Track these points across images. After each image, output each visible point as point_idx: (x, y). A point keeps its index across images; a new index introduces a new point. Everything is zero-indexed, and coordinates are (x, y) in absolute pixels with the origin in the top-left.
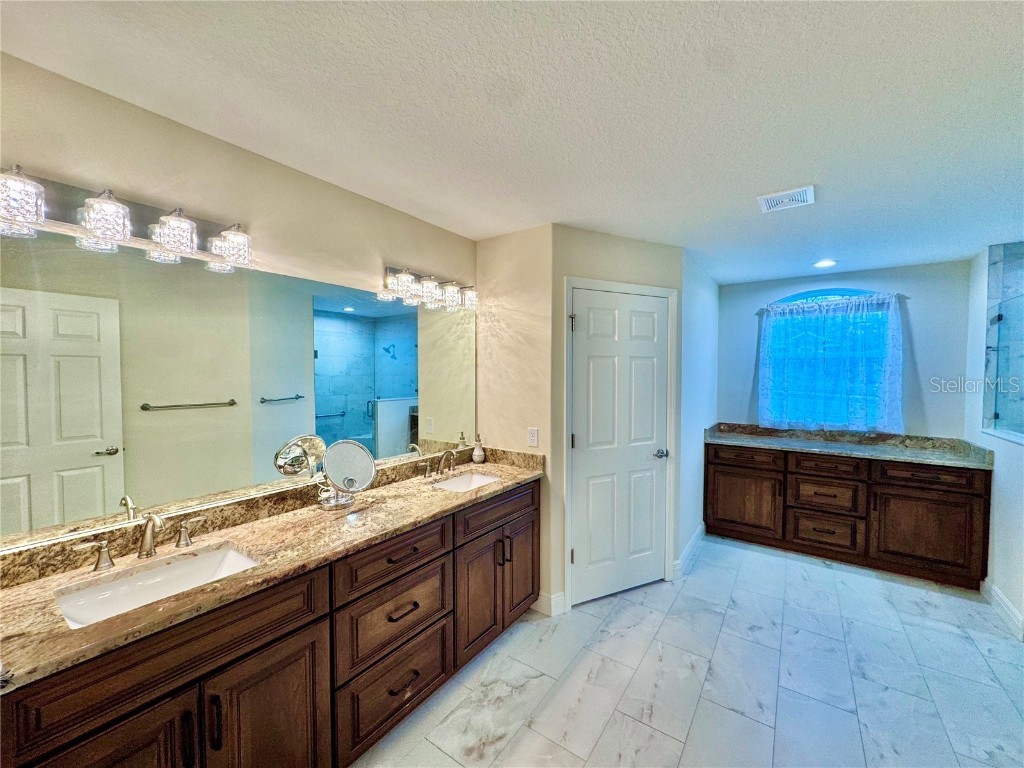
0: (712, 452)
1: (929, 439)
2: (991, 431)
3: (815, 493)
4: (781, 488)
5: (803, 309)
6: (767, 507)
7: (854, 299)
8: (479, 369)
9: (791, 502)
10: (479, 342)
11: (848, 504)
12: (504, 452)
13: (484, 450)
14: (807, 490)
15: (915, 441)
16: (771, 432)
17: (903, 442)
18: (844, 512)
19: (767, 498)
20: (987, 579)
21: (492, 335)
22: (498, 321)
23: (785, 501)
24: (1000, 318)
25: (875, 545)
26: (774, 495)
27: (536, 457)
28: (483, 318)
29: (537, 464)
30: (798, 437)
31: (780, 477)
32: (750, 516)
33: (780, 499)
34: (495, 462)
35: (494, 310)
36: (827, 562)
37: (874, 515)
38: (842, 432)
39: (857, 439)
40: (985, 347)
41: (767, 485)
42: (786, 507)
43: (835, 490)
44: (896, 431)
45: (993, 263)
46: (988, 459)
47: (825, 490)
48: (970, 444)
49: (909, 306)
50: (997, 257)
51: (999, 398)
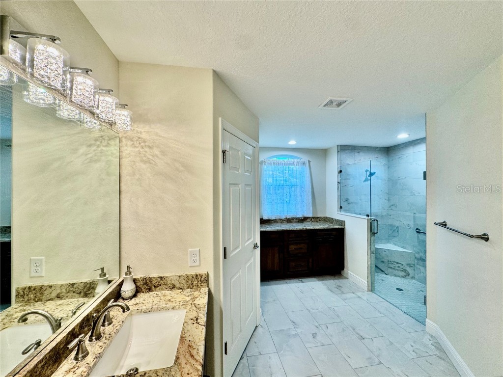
1: (318, 218)
2: (339, 213)
3: (295, 249)
4: (282, 250)
6: (276, 260)
7: (296, 160)
8: (123, 196)
9: (286, 255)
10: (123, 167)
11: (306, 251)
12: (161, 278)
13: (135, 281)
14: (292, 248)
15: (315, 219)
17: (311, 220)
19: (277, 256)
20: (345, 269)
21: (142, 161)
22: (150, 147)
23: (284, 256)
24: (341, 171)
25: (315, 266)
26: (279, 253)
27: (201, 276)
28: (130, 143)
29: (202, 282)
30: (278, 222)
33: (282, 255)
34: (150, 290)
35: (144, 136)
36: (300, 280)
38: (293, 218)
39: (297, 220)
40: (337, 182)
41: (276, 249)
43: (302, 246)
44: (311, 216)
45: (338, 152)
46: (343, 224)
47: (298, 246)
48: (332, 219)
49: (311, 165)
50: (339, 150)
51: (341, 201)
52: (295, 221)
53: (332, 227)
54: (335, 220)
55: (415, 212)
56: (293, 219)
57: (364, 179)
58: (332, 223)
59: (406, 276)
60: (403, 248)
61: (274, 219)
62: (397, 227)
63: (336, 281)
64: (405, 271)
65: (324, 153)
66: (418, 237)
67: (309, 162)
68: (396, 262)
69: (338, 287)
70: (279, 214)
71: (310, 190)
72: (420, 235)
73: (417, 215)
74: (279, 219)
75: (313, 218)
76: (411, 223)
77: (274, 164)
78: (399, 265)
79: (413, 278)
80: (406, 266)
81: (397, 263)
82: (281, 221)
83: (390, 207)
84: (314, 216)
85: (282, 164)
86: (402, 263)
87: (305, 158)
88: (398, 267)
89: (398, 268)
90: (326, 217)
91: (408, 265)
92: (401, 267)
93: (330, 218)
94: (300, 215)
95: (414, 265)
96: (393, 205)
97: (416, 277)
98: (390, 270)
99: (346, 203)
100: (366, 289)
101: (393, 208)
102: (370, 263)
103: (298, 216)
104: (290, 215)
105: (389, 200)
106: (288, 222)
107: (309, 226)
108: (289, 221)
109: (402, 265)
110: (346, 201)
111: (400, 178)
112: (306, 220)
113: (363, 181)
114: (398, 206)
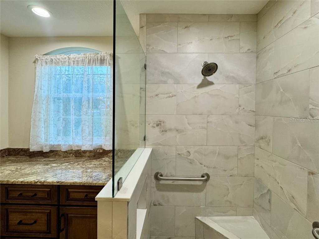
30: (60, 155)
51: (147, 124)
52: (88, 154)
57: (200, 81)
62: (269, 190)
82: (65, 154)
83: (257, 141)
96: (262, 138)
99: (157, 129)
101: (263, 143)
105: (256, 126)
106: (76, 156)
108: (79, 154)
110: (157, 125)
111: (278, 74)
112: (107, 154)
113: (196, 86)
114: (271, 141)
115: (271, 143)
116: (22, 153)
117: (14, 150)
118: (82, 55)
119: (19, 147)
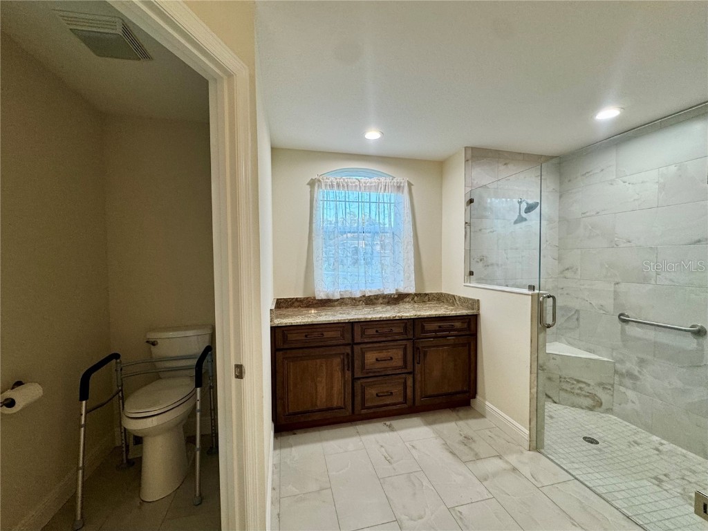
0: (279, 336)
1: (426, 294)
2: (468, 284)
3: (377, 360)
4: (349, 363)
5: (347, 183)
6: (337, 386)
7: (382, 179)
9: (358, 374)
11: (400, 363)
14: (371, 357)
15: (419, 297)
16: (326, 303)
17: (413, 299)
18: (398, 372)
19: (338, 375)
20: (478, 397)
23: (353, 375)
24: (471, 201)
25: (419, 394)
26: (343, 370)
30: (346, 304)
31: (348, 350)
32: (321, 401)
33: (348, 374)
36: (388, 423)
37: (418, 367)
39: (386, 300)
40: (464, 223)
41: (337, 361)
42: (354, 379)
43: (391, 353)
44: (412, 290)
45: (467, 161)
46: (476, 306)
47: (383, 355)
48: (454, 296)
49: (413, 191)
50: (469, 156)
51: (472, 260)
52: (381, 300)
53: (453, 313)
54: (460, 298)
55: (617, 280)
56: (377, 297)
57: (516, 217)
58: (453, 304)
59: (594, 406)
60: (590, 351)
61: (339, 298)
62: (577, 311)
63: (461, 423)
64: (592, 396)
65: (437, 168)
66: (623, 332)
67: (410, 185)
68: (575, 380)
69: (467, 440)
70: (349, 289)
71: (411, 240)
72: (628, 327)
73: (623, 287)
74: (349, 298)
75: (416, 295)
76: (609, 303)
77: (338, 185)
78: (582, 385)
79: (609, 410)
80: (597, 388)
81: (578, 381)
82: (354, 302)
83: (562, 272)
84: (418, 292)
85: (356, 186)
86: (586, 381)
87: (401, 177)
88: (580, 388)
89: (579, 391)
90: (441, 294)
91: (601, 384)
92: (587, 389)
93: (449, 295)
94: (390, 290)
95: (613, 386)
96: (568, 269)
97: (616, 408)
98: (563, 394)
99: (481, 264)
100: (526, 445)
101: (568, 274)
102: (534, 390)
103: (387, 292)
104: (371, 290)
105: (560, 259)
106: (367, 304)
107: (407, 311)
108: (370, 301)
109: (589, 385)
110: (481, 260)
111: (585, 215)
112: (403, 299)
113: (513, 221)
114: (579, 269)
115: (579, 272)
116: (296, 304)
117: (286, 300)
118: (375, 180)
119: (293, 297)
